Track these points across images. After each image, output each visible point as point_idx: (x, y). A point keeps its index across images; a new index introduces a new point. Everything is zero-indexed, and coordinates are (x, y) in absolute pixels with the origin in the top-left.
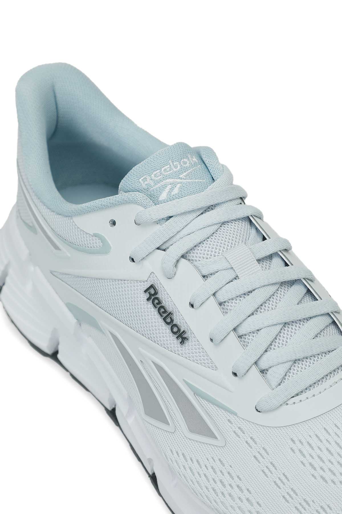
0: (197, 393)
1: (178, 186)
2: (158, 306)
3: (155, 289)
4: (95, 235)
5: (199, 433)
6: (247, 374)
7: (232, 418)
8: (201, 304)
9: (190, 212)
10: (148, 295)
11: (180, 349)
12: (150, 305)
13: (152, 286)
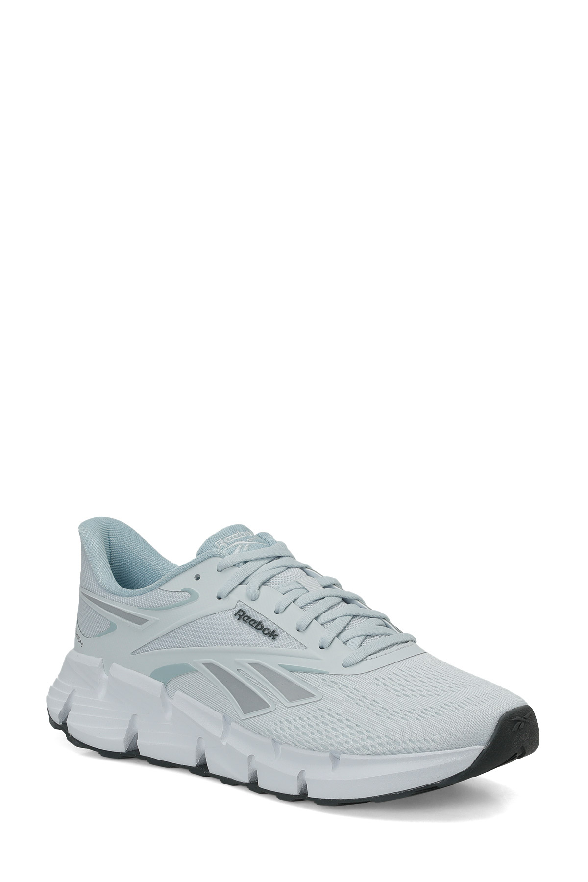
0: (292, 670)
1: (247, 545)
2: (248, 621)
3: (242, 611)
4: (183, 591)
5: (299, 698)
6: (332, 645)
7: (324, 676)
8: (285, 608)
9: (263, 558)
10: (238, 617)
11: (273, 643)
12: (241, 623)
13: (240, 610)
